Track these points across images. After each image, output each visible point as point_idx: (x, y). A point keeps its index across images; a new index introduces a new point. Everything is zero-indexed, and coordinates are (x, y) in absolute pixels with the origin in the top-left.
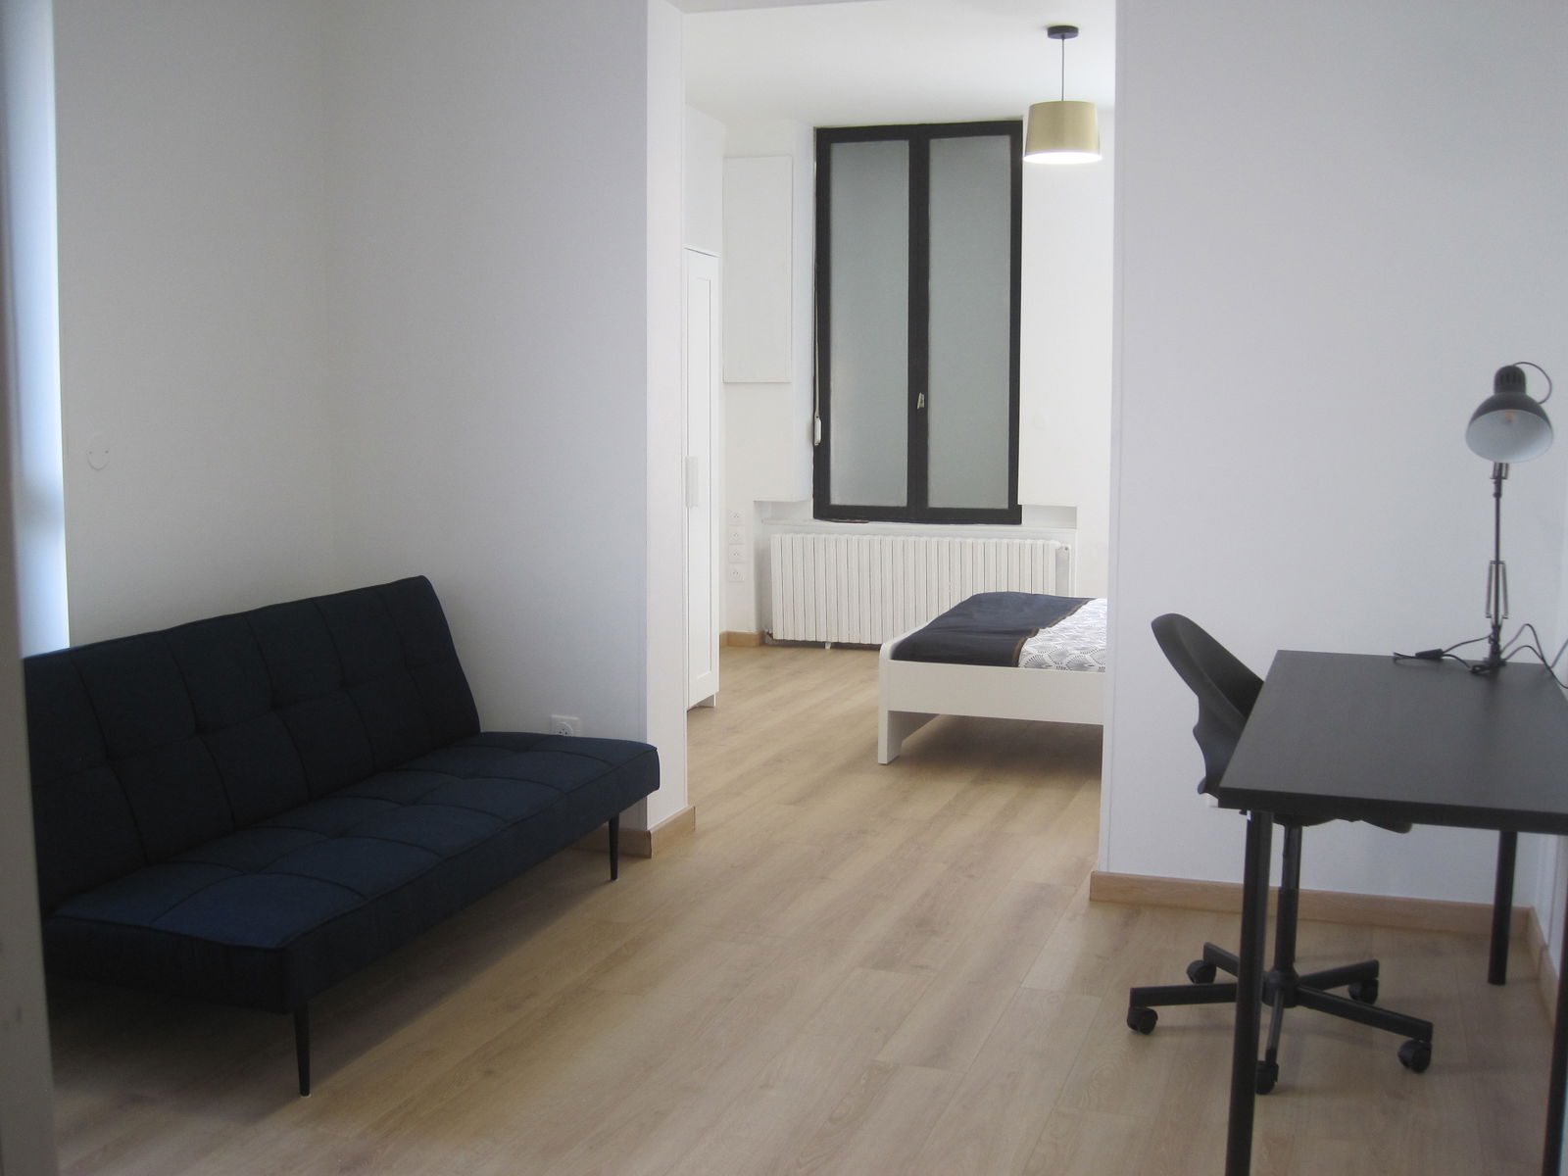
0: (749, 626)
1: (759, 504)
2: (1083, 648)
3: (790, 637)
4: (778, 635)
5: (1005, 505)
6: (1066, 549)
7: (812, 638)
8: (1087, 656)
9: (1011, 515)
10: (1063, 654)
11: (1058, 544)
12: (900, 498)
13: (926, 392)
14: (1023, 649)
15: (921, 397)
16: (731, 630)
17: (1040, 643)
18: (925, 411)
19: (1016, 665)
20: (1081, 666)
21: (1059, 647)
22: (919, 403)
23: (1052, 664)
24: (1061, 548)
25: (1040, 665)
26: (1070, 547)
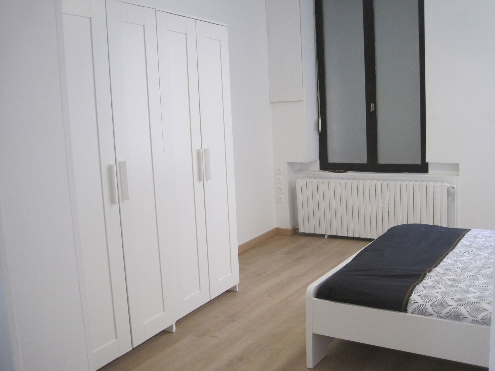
0: (287, 225)
1: (291, 164)
2: (460, 300)
3: (307, 232)
4: (301, 230)
5: (419, 162)
6: (453, 188)
7: (318, 233)
8: (463, 309)
9: (423, 168)
10: (443, 305)
11: (448, 185)
12: (362, 159)
13: (375, 102)
14: (411, 299)
15: (372, 105)
16: (279, 227)
17: (425, 292)
18: (375, 112)
19: (405, 311)
20: (457, 317)
21: (440, 297)
22: (371, 109)
23: (433, 313)
24: (450, 187)
25: (423, 312)
26: (455, 186)
